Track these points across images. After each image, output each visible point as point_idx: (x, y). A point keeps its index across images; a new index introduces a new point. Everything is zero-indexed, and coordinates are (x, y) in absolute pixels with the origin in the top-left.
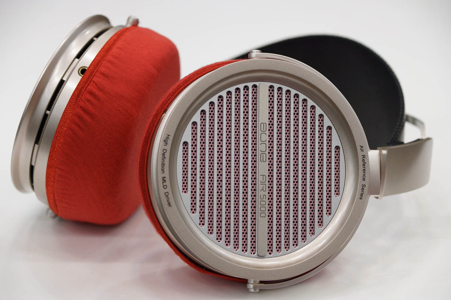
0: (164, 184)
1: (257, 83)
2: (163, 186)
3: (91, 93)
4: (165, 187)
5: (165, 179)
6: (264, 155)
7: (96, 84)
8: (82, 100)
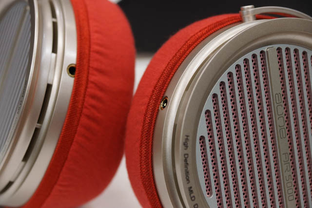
0: (192, 195)
1: (265, 49)
2: (191, 198)
3: (93, 97)
4: (193, 199)
5: (191, 189)
6: (283, 130)
7: (96, 85)
8: (86, 107)
